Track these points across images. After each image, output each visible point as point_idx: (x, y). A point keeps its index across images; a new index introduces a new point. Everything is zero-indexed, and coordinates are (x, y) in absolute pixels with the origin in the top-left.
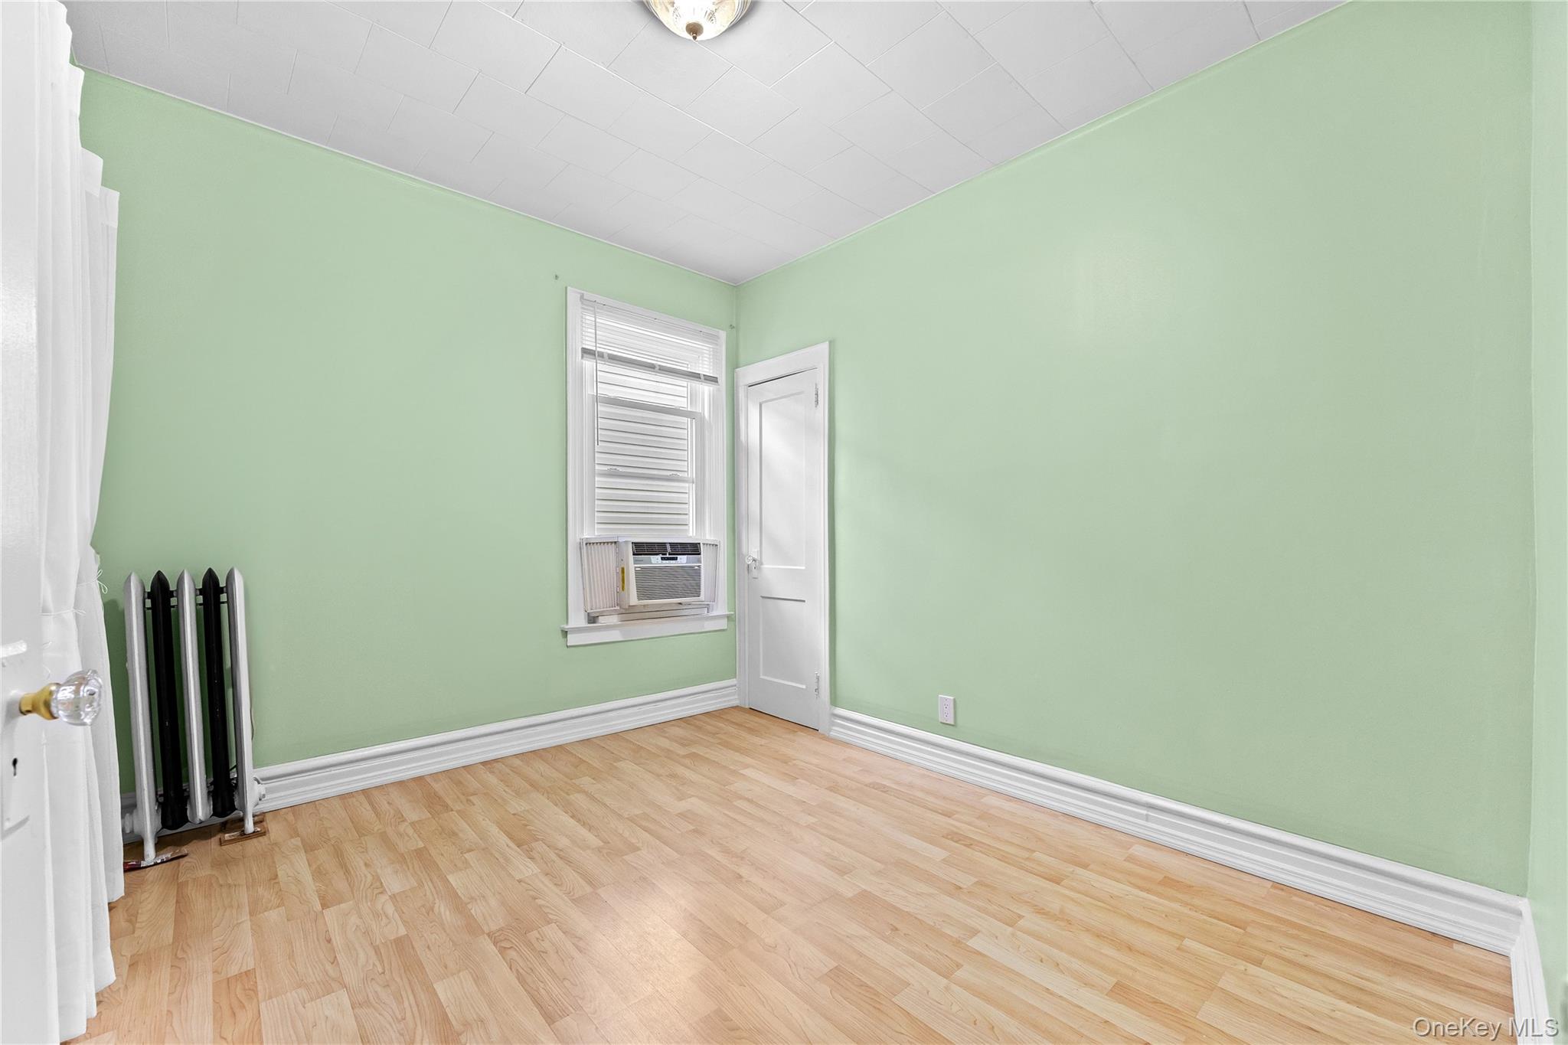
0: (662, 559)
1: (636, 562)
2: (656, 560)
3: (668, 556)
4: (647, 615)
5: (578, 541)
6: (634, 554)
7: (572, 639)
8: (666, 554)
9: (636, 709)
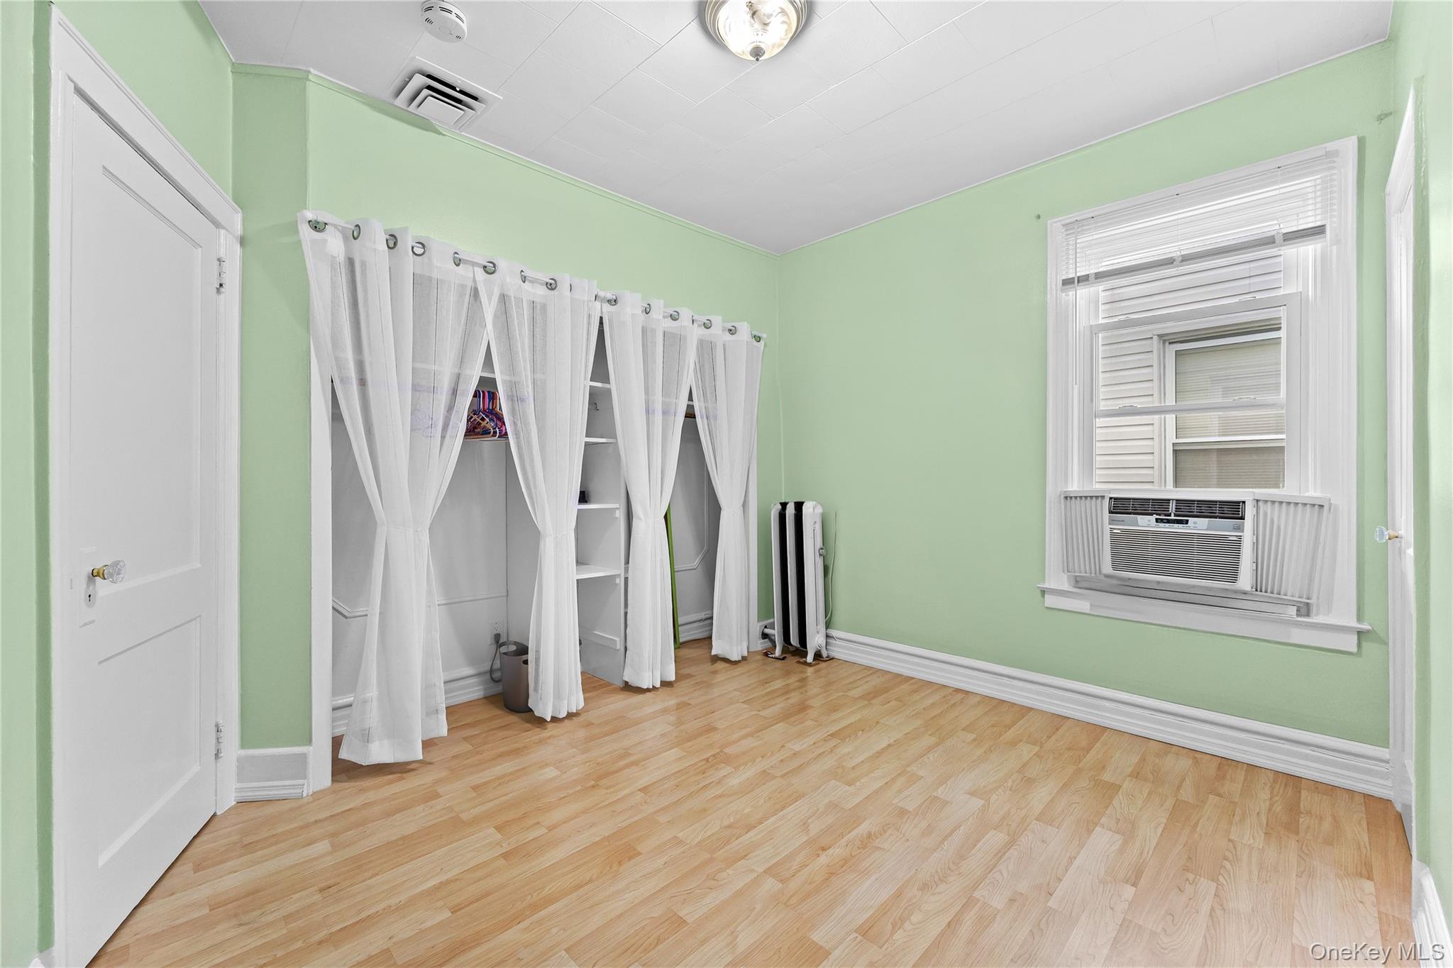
0: (1157, 520)
1: (1112, 521)
2: (1146, 523)
3: (1173, 517)
4: (1154, 593)
5: (1059, 493)
6: (1111, 512)
7: (1050, 601)
8: (1170, 515)
9: (1170, 719)
